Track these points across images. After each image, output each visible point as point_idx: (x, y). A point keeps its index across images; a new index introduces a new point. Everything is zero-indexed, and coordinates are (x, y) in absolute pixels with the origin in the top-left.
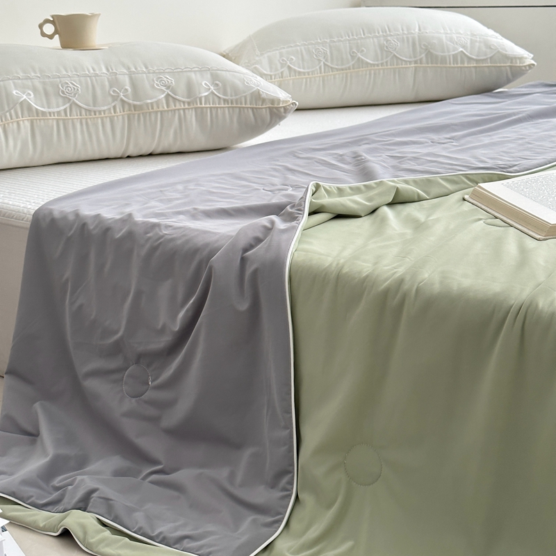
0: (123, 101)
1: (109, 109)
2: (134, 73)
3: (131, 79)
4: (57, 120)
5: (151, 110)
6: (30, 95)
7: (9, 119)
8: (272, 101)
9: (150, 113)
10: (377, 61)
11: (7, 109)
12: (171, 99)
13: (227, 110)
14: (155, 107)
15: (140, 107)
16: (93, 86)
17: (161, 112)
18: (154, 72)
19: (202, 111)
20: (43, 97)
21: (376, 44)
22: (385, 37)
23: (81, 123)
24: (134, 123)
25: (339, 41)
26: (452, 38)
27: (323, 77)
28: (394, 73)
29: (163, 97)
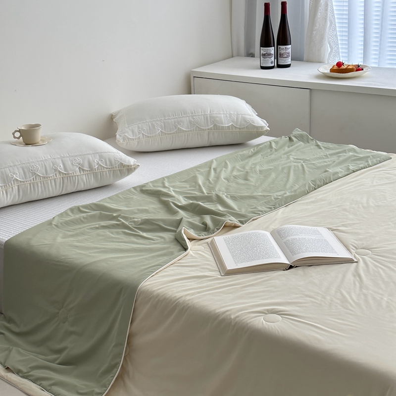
0: (60, 172)
1: (54, 176)
2: (63, 157)
3: (62, 160)
4: (30, 183)
6: (17, 174)
7: (8, 185)
8: (128, 166)
9: (72, 176)
10: (189, 129)
11: (7, 182)
12: (81, 169)
13: (107, 172)
14: (75, 173)
15: (68, 174)
16: (45, 166)
17: (77, 176)
18: (72, 156)
19: (96, 174)
20: (23, 174)
21: (188, 120)
22: (192, 116)
23: (41, 183)
24: (66, 181)
25: (169, 119)
26: (227, 116)
27: (161, 138)
28: (198, 135)
29: (77, 169)
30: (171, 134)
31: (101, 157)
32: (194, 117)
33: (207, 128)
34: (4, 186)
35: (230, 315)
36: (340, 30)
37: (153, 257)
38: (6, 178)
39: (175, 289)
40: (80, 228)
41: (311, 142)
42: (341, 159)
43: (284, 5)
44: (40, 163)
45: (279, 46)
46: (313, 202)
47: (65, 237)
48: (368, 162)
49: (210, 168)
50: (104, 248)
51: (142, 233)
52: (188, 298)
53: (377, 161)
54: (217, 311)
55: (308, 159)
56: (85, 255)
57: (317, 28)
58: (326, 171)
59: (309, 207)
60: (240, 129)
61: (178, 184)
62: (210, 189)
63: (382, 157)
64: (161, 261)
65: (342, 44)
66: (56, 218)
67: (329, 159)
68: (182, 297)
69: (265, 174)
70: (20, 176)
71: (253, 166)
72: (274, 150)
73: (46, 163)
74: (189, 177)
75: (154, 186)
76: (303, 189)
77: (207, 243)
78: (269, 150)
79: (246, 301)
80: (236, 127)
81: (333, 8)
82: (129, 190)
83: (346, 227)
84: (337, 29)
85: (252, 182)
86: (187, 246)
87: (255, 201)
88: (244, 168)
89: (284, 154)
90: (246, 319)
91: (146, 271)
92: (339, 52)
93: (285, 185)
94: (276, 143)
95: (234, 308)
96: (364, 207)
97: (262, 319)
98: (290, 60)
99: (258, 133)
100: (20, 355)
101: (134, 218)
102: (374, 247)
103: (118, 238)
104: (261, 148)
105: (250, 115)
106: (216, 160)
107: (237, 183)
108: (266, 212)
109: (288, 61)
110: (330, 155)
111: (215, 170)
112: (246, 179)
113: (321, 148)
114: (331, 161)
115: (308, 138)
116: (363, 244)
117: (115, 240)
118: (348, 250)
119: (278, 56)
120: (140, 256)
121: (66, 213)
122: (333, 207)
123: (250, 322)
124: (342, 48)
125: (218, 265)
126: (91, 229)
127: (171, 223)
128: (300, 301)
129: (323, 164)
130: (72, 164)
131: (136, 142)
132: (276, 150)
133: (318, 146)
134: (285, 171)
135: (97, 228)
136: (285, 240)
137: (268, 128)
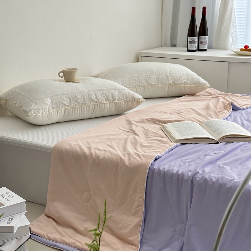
0: (93, 100)
1: (89, 103)
2: (95, 90)
3: (94, 92)
5: (101, 103)
6: (65, 100)
7: (59, 108)
8: (138, 99)
10: (156, 83)
11: (59, 105)
13: (124, 103)
14: (103, 102)
15: (98, 102)
17: (104, 103)
19: (116, 104)
20: (69, 101)
21: (155, 77)
22: (158, 75)
23: (80, 108)
24: (96, 107)
28: (161, 87)
29: (104, 99)
30: (143, 86)
31: (120, 92)
32: (159, 75)
33: (168, 83)
34: (57, 108)
38: (58, 103)
44: (80, 93)
45: (200, 37)
60: (190, 84)
70: (67, 102)
73: (84, 94)
80: (187, 84)
99: (203, 88)
109: (206, 47)
119: (199, 43)
130: (101, 96)
137: (209, 85)
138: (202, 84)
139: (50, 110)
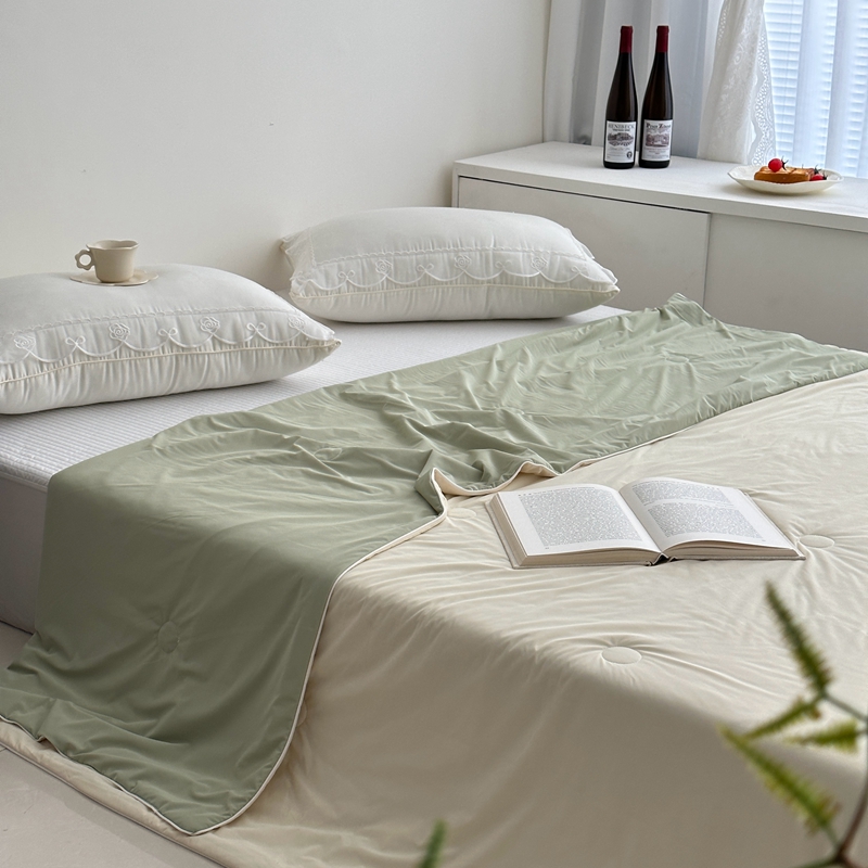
0: (172, 344)
1: (158, 350)
2: (181, 313)
3: (178, 319)
5: (198, 352)
6: (82, 340)
7: (61, 364)
8: (317, 342)
9: (197, 355)
10: (446, 278)
11: (59, 356)
12: (216, 342)
13: (272, 352)
14: (203, 348)
15: (190, 349)
16: (142, 328)
17: (208, 354)
18: (200, 313)
19: (248, 353)
20: (94, 341)
21: (446, 260)
22: (456, 252)
23: (130, 364)
24: (183, 363)
25: (405, 254)
26: (529, 256)
27: (385, 294)
28: (465, 292)
29: (209, 340)
30: (407, 286)
31: (260, 319)
32: (460, 254)
33: (486, 278)
34: (54, 364)
35: (532, 643)
36: (779, 94)
37: (369, 523)
38: (57, 347)
39: (414, 588)
40: (211, 460)
41: (707, 324)
42: (773, 358)
43: (662, 33)
44: (132, 321)
45: (646, 121)
46: (709, 439)
47: (181, 474)
48: (829, 368)
49: (491, 360)
50: (262, 500)
51: (342, 477)
52: (442, 606)
53: (848, 367)
54: (504, 635)
55: (700, 355)
56: (223, 511)
57: (730, 87)
58: (739, 380)
59: (702, 448)
60: (556, 284)
61: (420, 386)
62: (490, 400)
63: (859, 361)
64: (384, 532)
65: (782, 125)
66: (161, 437)
67: (746, 359)
68: (428, 603)
69: (609, 379)
70: (87, 345)
71: (581, 363)
72: (626, 334)
73: (143, 323)
74: (447, 375)
75: (370, 389)
76: (689, 412)
77: (484, 504)
78: (617, 334)
79: (566, 619)
80: (546, 280)
81: (767, 46)
82: (316, 393)
83: (781, 491)
84: (774, 94)
85: (580, 393)
86: (442, 506)
87: (585, 429)
88: (562, 364)
89: (650, 343)
90: (565, 655)
91: (354, 548)
92: (773, 142)
93: (651, 402)
94: (633, 320)
95: (539, 632)
96: (819, 455)
97: (599, 654)
98: (668, 152)
99: (595, 297)
100: (71, 715)
101: (327, 446)
102: (842, 531)
103: (293, 484)
104: (599, 327)
105: (579, 258)
106: (502, 345)
107: (548, 394)
108: (609, 452)
109: (664, 154)
110: (746, 349)
111: (500, 364)
112: (567, 387)
113: (728, 337)
114: (750, 362)
115: (701, 314)
116: (817, 525)
117: (285, 486)
118: (786, 534)
119: (643, 141)
120: (340, 519)
121: (181, 428)
122: (755, 452)
123: (575, 660)
124: (781, 134)
125: (507, 547)
126: (237, 461)
127: (406, 461)
128: (680, 625)
129: (732, 367)
130: (199, 329)
131: (332, 298)
132: (631, 335)
133: (722, 331)
134: (651, 376)
135: (248, 461)
136: (650, 506)
137: (617, 288)
138: (594, 285)
139: (31, 371)
